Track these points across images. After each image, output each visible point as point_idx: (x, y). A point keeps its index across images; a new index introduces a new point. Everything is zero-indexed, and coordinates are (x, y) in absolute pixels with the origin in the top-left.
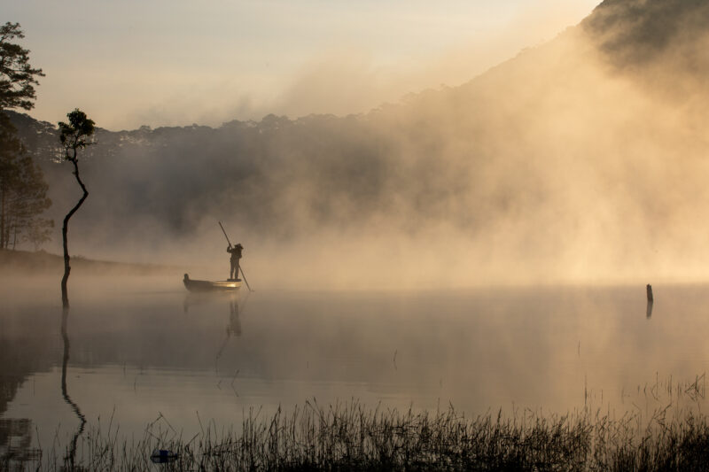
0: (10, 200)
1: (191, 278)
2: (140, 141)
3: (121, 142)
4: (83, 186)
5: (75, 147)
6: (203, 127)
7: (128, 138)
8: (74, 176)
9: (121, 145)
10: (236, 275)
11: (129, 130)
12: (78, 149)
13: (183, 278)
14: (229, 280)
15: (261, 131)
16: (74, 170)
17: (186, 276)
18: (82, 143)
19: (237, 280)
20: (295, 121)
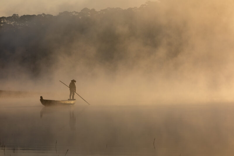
1: (44, 98)
2: (13, 23)
3: (2, 23)
6: (48, 15)
7: (6, 21)
9: (2, 25)
10: (73, 97)
11: (6, 17)
13: (40, 99)
14: (69, 100)
15: (80, 18)
17: (41, 97)
19: (73, 99)
20: (99, 12)
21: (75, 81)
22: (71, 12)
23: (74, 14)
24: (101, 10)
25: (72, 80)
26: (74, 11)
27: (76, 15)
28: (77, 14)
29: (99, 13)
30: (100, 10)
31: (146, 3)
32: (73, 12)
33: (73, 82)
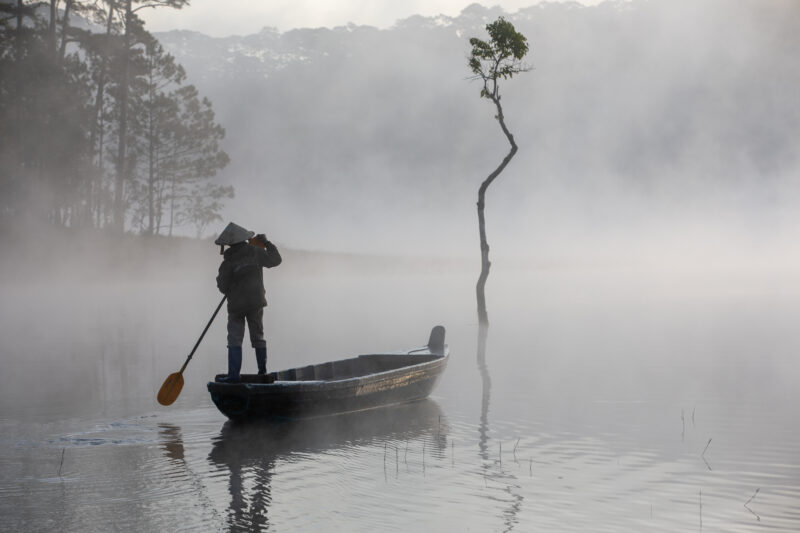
0: (160, 155)
2: (262, 52)
3: (229, 55)
4: (510, 137)
5: (495, 75)
6: (364, 27)
7: (241, 47)
8: (497, 121)
9: (230, 60)
12: (500, 80)
16: (497, 114)
18: (507, 71)
22: (431, 18)
23: (440, 22)
24: (522, 10)
26: (441, 15)
27: (447, 25)
28: (450, 23)
32: (437, 18)
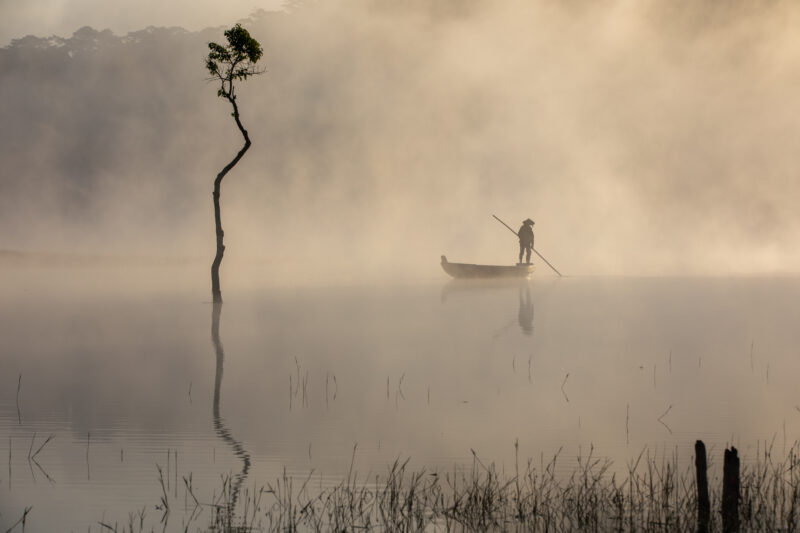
1: (451, 260)
4: (245, 133)
5: (231, 77)
8: (234, 119)
12: (236, 82)
13: (440, 261)
16: (233, 111)
17: (444, 258)
18: (241, 73)
19: (528, 264)
20: (124, 38)
21: (533, 223)
22: (45, 39)
23: (53, 43)
24: (131, 34)
25: (525, 219)
26: (55, 36)
27: (60, 46)
28: (63, 44)
29: (124, 42)
30: (125, 34)
31: (253, 15)
32: (51, 39)
33: (528, 224)
